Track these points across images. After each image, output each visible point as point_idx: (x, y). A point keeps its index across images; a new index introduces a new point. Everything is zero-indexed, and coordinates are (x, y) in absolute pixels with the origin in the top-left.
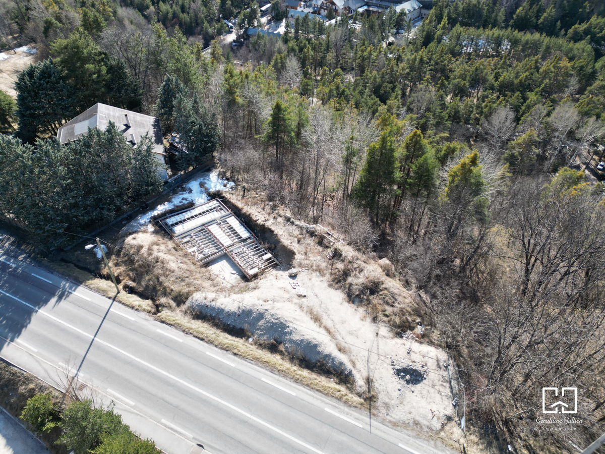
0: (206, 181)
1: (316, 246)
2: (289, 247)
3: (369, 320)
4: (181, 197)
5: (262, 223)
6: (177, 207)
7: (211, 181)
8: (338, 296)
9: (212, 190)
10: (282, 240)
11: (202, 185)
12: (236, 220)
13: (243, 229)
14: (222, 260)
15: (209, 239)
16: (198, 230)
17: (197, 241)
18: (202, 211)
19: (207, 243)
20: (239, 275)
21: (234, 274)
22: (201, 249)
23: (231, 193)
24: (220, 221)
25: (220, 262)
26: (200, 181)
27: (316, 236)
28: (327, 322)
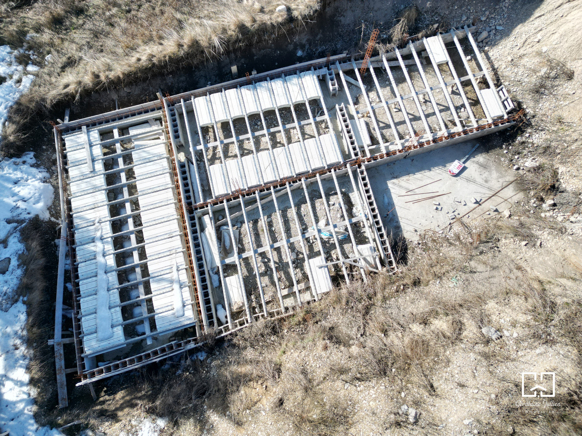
12: (216, 97)
13: (277, 85)
14: (387, 191)
15: (268, 209)
16: (210, 231)
17: (260, 250)
18: (102, 196)
19: (286, 222)
20: (472, 154)
21: (464, 169)
22: (318, 247)
23: (63, 68)
24: (201, 147)
25: (390, 198)
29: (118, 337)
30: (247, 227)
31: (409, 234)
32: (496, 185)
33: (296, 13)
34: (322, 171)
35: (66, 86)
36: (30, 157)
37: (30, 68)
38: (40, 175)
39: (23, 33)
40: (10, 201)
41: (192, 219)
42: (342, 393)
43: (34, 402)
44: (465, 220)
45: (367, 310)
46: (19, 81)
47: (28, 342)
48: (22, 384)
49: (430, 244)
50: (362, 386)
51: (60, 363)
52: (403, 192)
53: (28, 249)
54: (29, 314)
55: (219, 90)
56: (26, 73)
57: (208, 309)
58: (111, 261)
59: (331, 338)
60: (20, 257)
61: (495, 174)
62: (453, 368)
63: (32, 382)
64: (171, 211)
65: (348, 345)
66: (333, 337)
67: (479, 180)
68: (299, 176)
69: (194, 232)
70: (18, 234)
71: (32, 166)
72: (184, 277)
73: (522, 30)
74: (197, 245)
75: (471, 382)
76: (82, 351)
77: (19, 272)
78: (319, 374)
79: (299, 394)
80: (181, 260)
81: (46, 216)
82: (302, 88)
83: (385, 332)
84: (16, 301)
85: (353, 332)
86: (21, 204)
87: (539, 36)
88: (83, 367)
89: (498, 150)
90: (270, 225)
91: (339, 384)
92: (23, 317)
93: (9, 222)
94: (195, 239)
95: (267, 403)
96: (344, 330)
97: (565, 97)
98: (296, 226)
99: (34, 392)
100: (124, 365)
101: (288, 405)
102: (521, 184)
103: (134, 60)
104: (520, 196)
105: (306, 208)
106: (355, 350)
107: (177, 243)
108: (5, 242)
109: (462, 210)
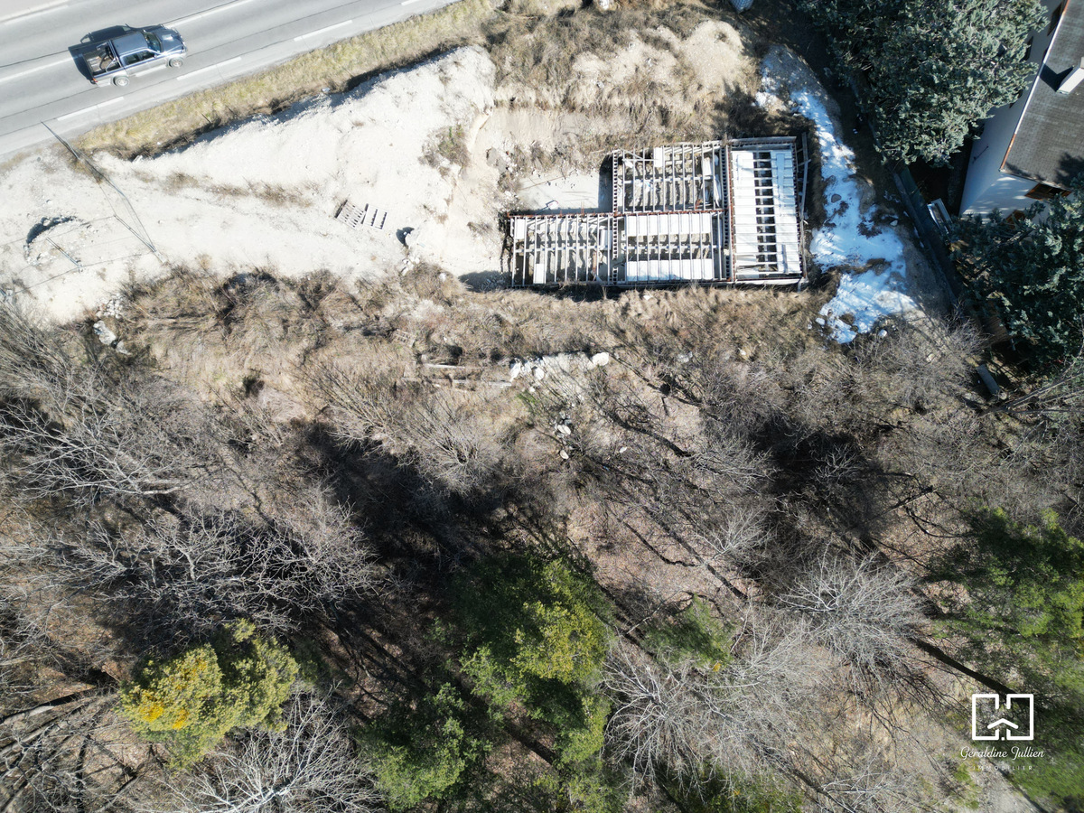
0: (885, 275)
4: (854, 204)
5: (624, 298)
6: (824, 184)
7: (880, 290)
9: (846, 283)
11: (877, 264)
12: (698, 278)
14: (601, 202)
15: (678, 204)
16: (716, 197)
18: (779, 230)
20: (541, 209)
21: (548, 204)
23: (799, 310)
24: (714, 246)
26: (894, 265)
27: (482, 356)
28: (250, 204)
29: (773, 154)
30: (694, 199)
31: (595, 177)
32: (534, 190)
33: (637, 293)
34: (641, 214)
36: (824, 269)
37: (821, 321)
38: (819, 258)
39: (827, 351)
40: (836, 238)
41: (726, 205)
42: (673, 81)
43: (817, 129)
44: (561, 175)
46: (830, 313)
48: (823, 138)
49: (587, 166)
50: (664, 82)
52: (591, 199)
53: (821, 206)
54: (820, 173)
55: (696, 280)
56: (825, 318)
57: (724, 159)
59: (667, 115)
60: (826, 202)
61: (531, 197)
62: (624, 75)
64: (738, 211)
65: (660, 107)
66: (664, 115)
67: (541, 195)
68: (656, 214)
70: (828, 216)
71: (822, 265)
75: (621, 66)
76: (794, 154)
77: (826, 193)
78: (679, 95)
79: (690, 89)
81: (815, 231)
82: (639, 269)
83: (640, 108)
84: (828, 179)
85: (654, 115)
86: (828, 236)
87: (471, 258)
88: (793, 146)
89: (522, 209)
90: (678, 198)
91: (672, 86)
93: (834, 225)
94: (726, 194)
95: (705, 91)
96: (656, 120)
97: (477, 216)
99: (817, 133)
101: (696, 86)
105: (654, 201)
106: (659, 102)
107: (737, 193)
108: (835, 212)
109: (560, 181)
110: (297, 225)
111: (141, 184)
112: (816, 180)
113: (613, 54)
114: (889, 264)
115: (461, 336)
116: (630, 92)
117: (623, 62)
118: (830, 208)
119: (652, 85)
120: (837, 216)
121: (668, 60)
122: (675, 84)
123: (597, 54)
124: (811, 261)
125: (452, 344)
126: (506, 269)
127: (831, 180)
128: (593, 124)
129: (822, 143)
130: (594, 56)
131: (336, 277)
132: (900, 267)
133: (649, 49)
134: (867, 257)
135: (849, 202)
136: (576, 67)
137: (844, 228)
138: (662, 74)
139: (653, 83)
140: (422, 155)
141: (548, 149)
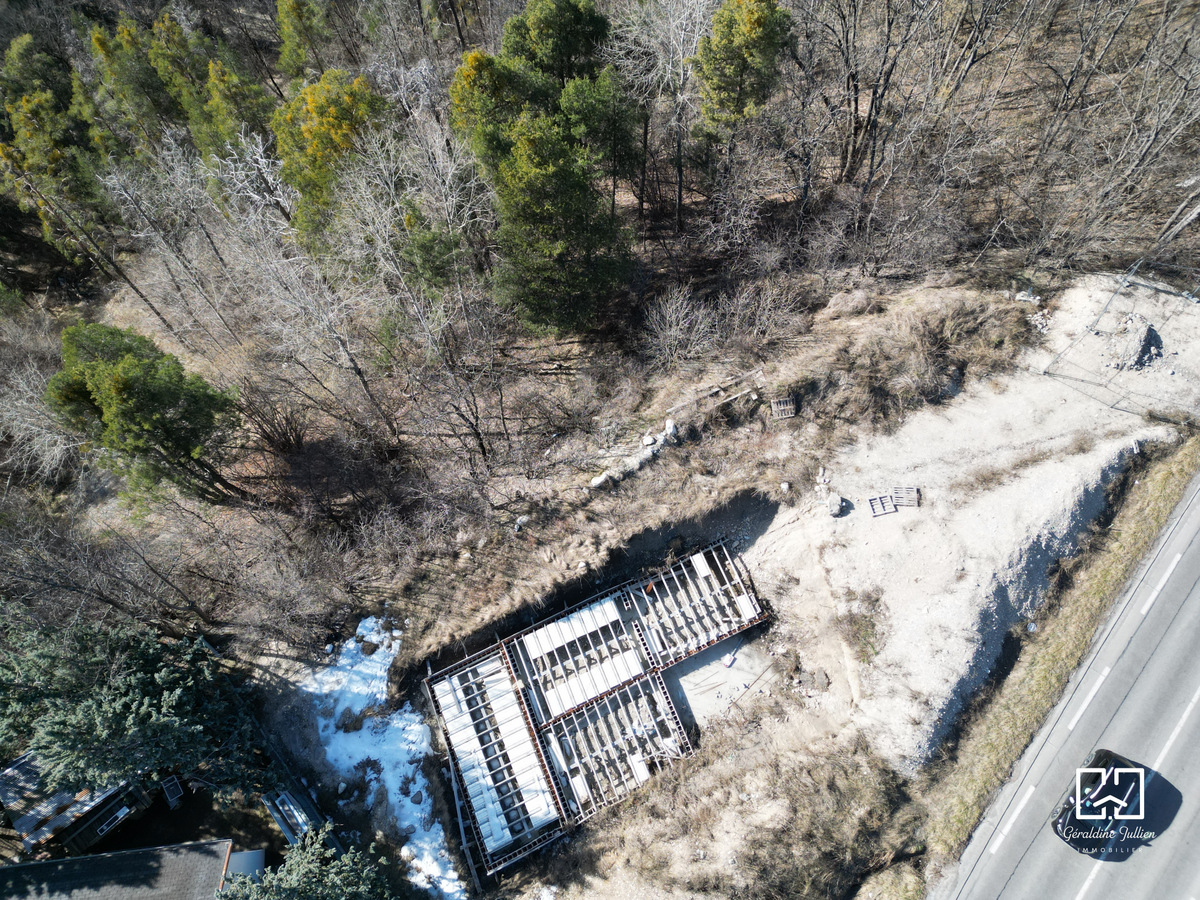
0: (340, 708)
1: (735, 435)
2: (725, 498)
3: (1003, 379)
4: (394, 796)
5: (603, 553)
6: (435, 814)
7: (342, 692)
8: (922, 423)
9: (381, 690)
10: (689, 514)
11: (351, 724)
12: (540, 632)
13: (585, 614)
14: (680, 687)
15: (594, 718)
16: (555, 745)
17: (594, 755)
18: (472, 731)
19: (609, 726)
20: (739, 647)
21: (735, 659)
22: (635, 743)
23: (423, 632)
24: (536, 677)
25: (683, 693)
26: (332, 728)
27: (706, 427)
28: (1003, 460)
29: (508, 836)
30: (580, 735)
31: (701, 721)
32: (759, 670)
33: (593, 567)
34: (629, 682)
35: (429, 646)
36: (408, 706)
37: (396, 633)
38: (418, 719)
39: (382, 603)
40: (404, 746)
41: (540, 737)
42: (663, 849)
43: (466, 891)
44: (739, 703)
45: (675, 789)
46: (390, 646)
47: (450, 851)
48: (454, 880)
49: (716, 727)
50: (674, 842)
51: (470, 861)
52: (692, 687)
53: (431, 782)
54: (445, 831)
55: (541, 627)
56: (394, 638)
57: (565, 805)
58: (489, 781)
59: (653, 815)
60: (427, 789)
61: (757, 661)
62: (724, 823)
63: (460, 878)
64: (525, 734)
65: (664, 818)
66: (655, 813)
67: (747, 668)
68: (613, 690)
69: (544, 747)
70: (420, 772)
71: (411, 712)
72: (544, 786)
73: (763, 541)
74: (548, 757)
75: (733, 830)
76: (484, 850)
77: (430, 801)
78: (648, 840)
79: (638, 854)
80: (539, 772)
81: (431, 752)
82: (604, 613)
83: (686, 805)
84: (433, 822)
85: (667, 808)
86: (414, 748)
87: (774, 547)
88: (487, 861)
89: (757, 640)
90: (597, 730)
91: (661, 844)
92: (442, 834)
93: (411, 763)
94: (545, 752)
95: (620, 863)
96: (661, 807)
97: (797, 597)
98: (616, 730)
99: (463, 884)
100: (515, 855)
101: (633, 862)
102: (777, 667)
103: (479, 619)
104: (777, 677)
105: (622, 712)
106: (668, 820)
107: (534, 759)
108: (413, 780)
109: (736, 695)
110: (947, 463)
111: (1113, 427)
112: (446, 816)
113: (749, 838)
114: (338, 728)
115: (736, 440)
116: (707, 811)
117: (732, 835)
118: (421, 782)
119: (685, 830)
120: (410, 775)
121: (680, 869)
122: (661, 848)
123: (768, 830)
124: (424, 714)
125: (739, 429)
126: (737, 560)
127: (428, 823)
128: (732, 766)
129: (454, 875)
130: (770, 826)
131: (878, 434)
132: (326, 727)
133: (709, 869)
134: (365, 732)
135: (401, 797)
136: (785, 802)
137: (398, 763)
138: (680, 849)
139: (685, 832)
140: (883, 598)
141: (767, 721)
